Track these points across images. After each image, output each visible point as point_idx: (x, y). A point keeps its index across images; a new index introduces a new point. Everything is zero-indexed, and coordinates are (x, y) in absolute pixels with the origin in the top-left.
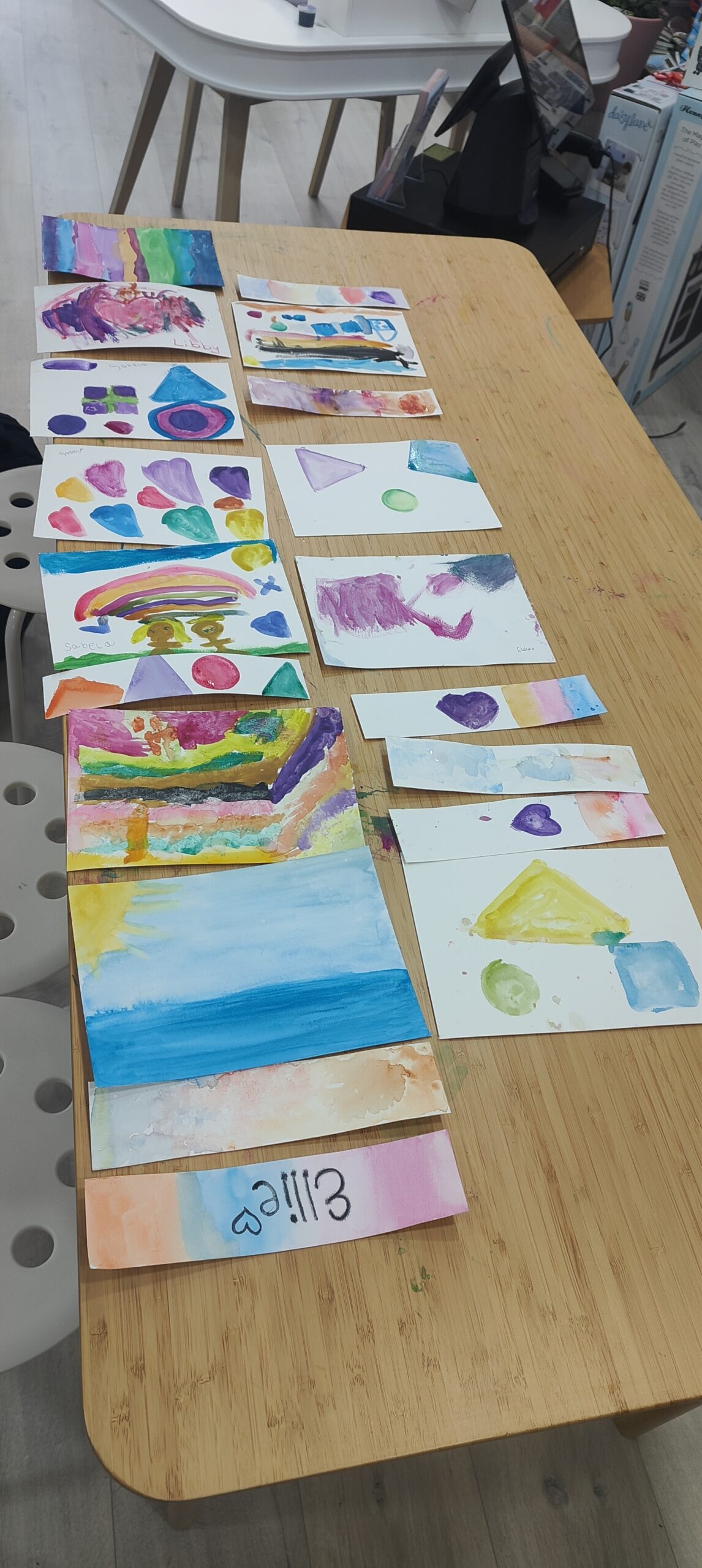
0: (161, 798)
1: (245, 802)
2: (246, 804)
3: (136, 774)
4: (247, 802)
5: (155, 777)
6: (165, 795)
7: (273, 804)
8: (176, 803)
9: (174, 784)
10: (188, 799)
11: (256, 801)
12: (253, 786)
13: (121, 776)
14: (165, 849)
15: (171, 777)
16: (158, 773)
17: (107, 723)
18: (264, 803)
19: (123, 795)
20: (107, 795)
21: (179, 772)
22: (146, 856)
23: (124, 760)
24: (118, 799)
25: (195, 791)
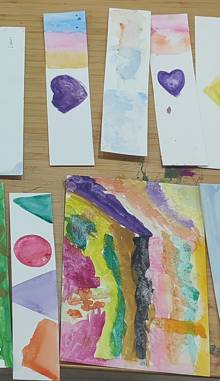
0: (145, 308)
1: (150, 254)
2: (152, 254)
3: (122, 322)
4: (150, 253)
5: (125, 309)
6: (144, 305)
7: (153, 236)
8: (151, 299)
9: (132, 298)
10: (147, 291)
11: (149, 247)
12: (136, 246)
13: (124, 332)
14: (194, 311)
15: (125, 298)
16: (122, 307)
17: (74, 335)
18: (152, 242)
19: (141, 333)
20: (142, 343)
21: (120, 293)
22: (201, 323)
23: (108, 328)
24: (146, 336)
25: (140, 285)
